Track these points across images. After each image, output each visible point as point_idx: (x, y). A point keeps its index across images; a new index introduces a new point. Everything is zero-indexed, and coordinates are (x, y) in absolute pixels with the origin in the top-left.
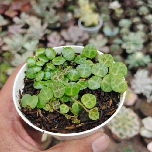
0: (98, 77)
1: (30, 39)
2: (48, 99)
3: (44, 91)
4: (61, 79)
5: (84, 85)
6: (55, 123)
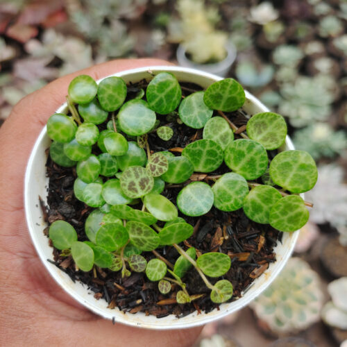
2: (118, 246)
3: (107, 231)
4: (146, 188)
5: (204, 200)
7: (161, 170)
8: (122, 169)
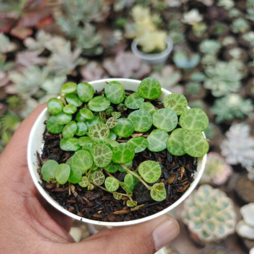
0: (163, 132)
1: (52, 75)
2: (86, 168)
3: (79, 156)
4: (105, 135)
5: (141, 145)
6: (97, 206)
7: (114, 124)
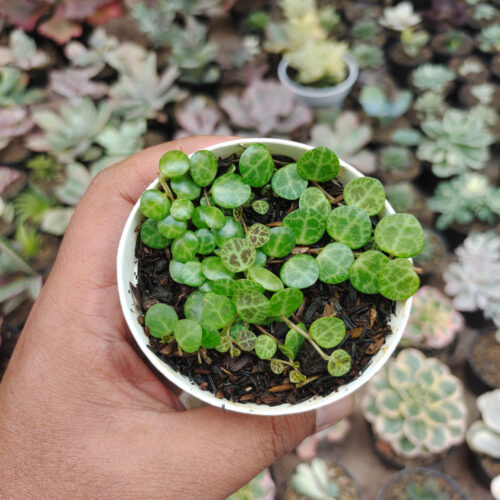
2: (224, 323)
3: (213, 305)
4: (249, 261)
5: (309, 272)
6: (244, 379)
7: (262, 240)
8: (220, 246)
